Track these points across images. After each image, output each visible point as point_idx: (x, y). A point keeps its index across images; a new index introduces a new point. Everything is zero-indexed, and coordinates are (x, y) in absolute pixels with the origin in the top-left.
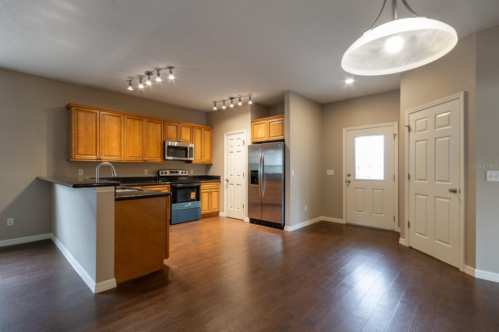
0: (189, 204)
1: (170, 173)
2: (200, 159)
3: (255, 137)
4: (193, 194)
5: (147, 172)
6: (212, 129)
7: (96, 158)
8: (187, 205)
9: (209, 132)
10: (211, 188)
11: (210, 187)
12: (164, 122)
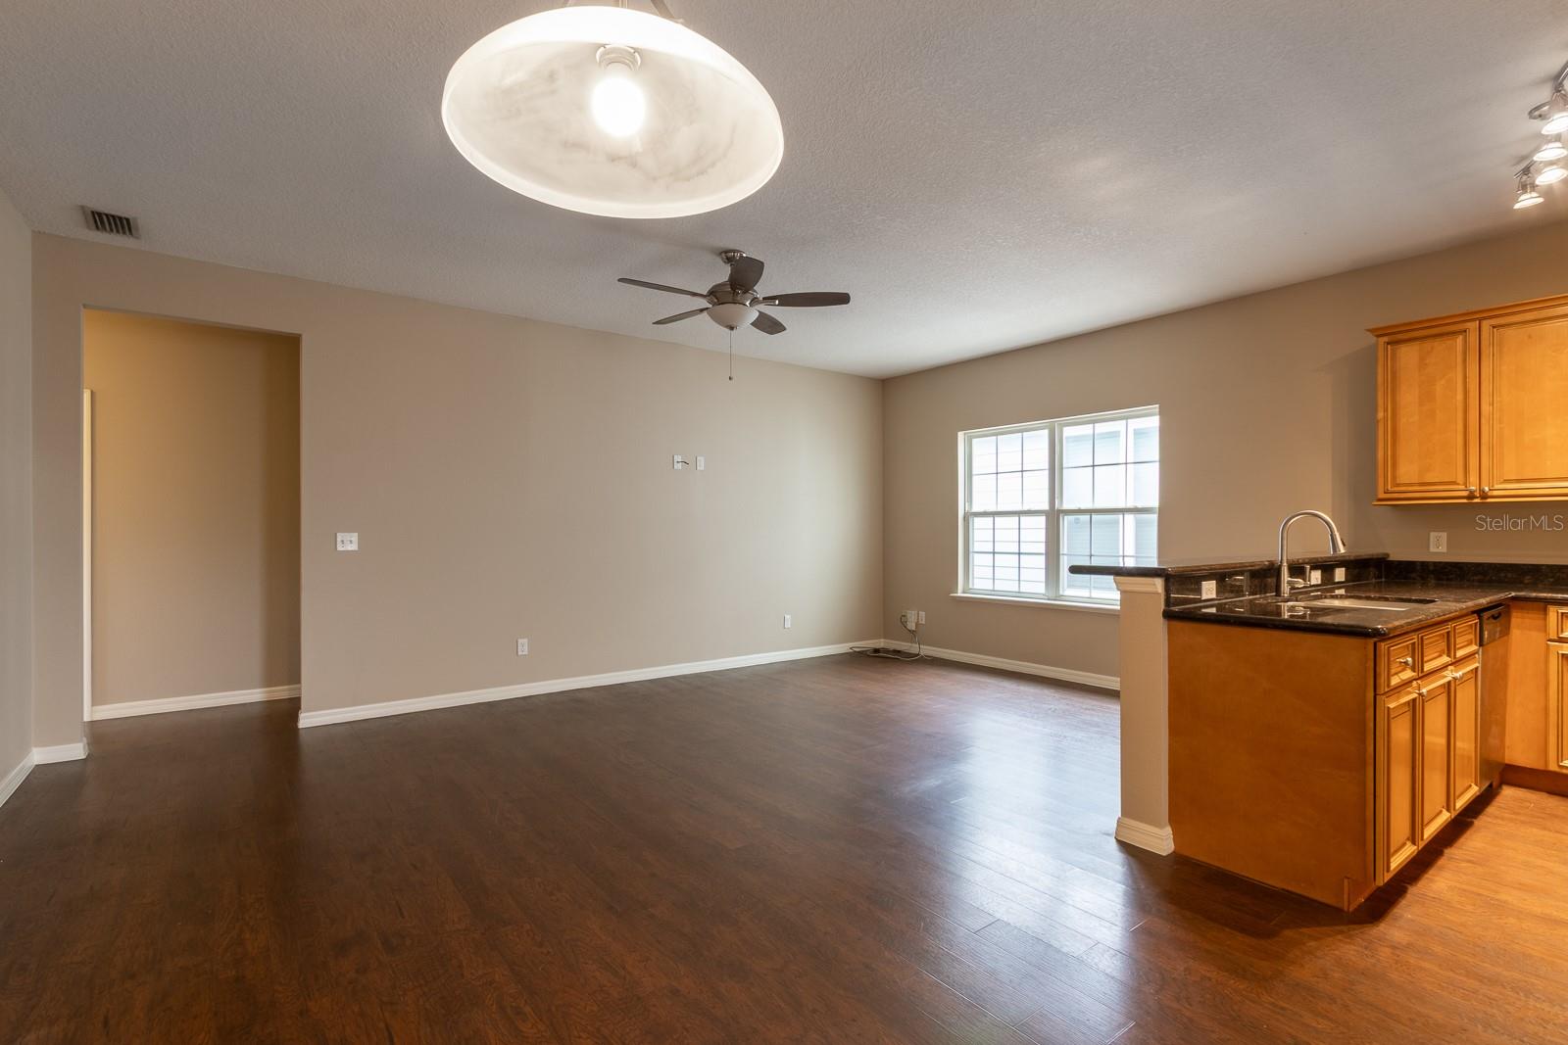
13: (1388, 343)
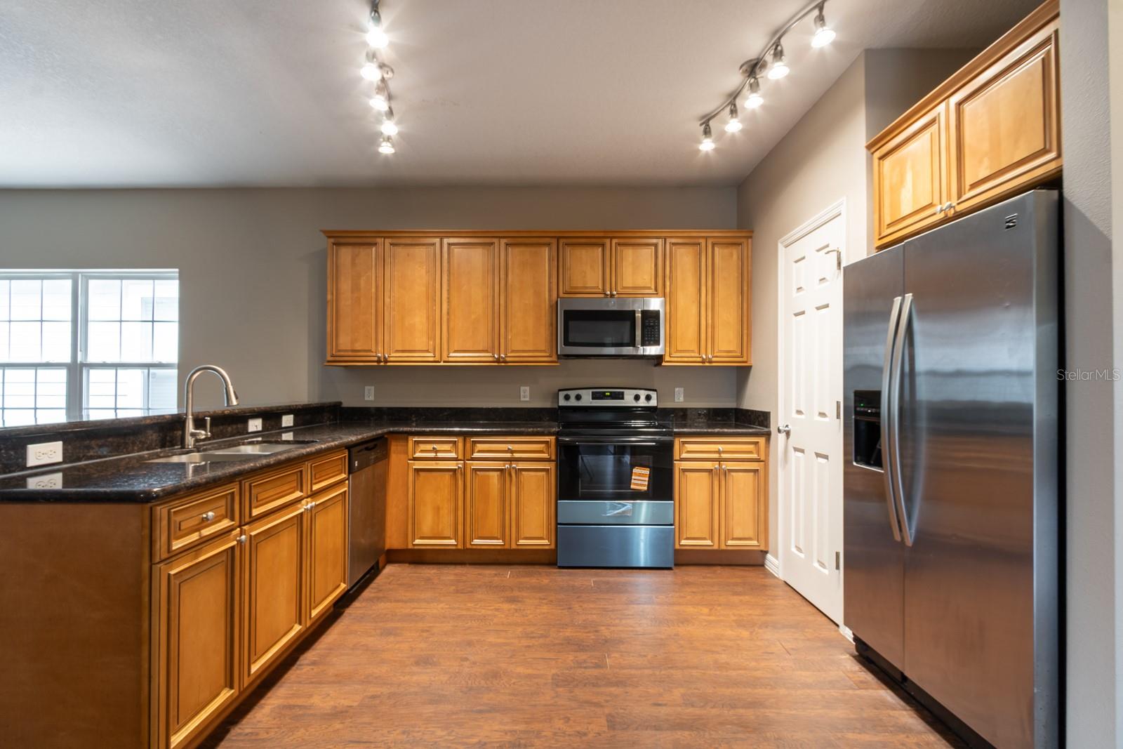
0: (624, 505)
1: (593, 399)
2: (693, 351)
3: (887, 220)
4: (640, 475)
5: (528, 393)
6: (751, 237)
7: (376, 359)
8: (615, 508)
9: (735, 252)
10: (724, 456)
11: (719, 452)
12: (558, 238)
13: (334, 244)
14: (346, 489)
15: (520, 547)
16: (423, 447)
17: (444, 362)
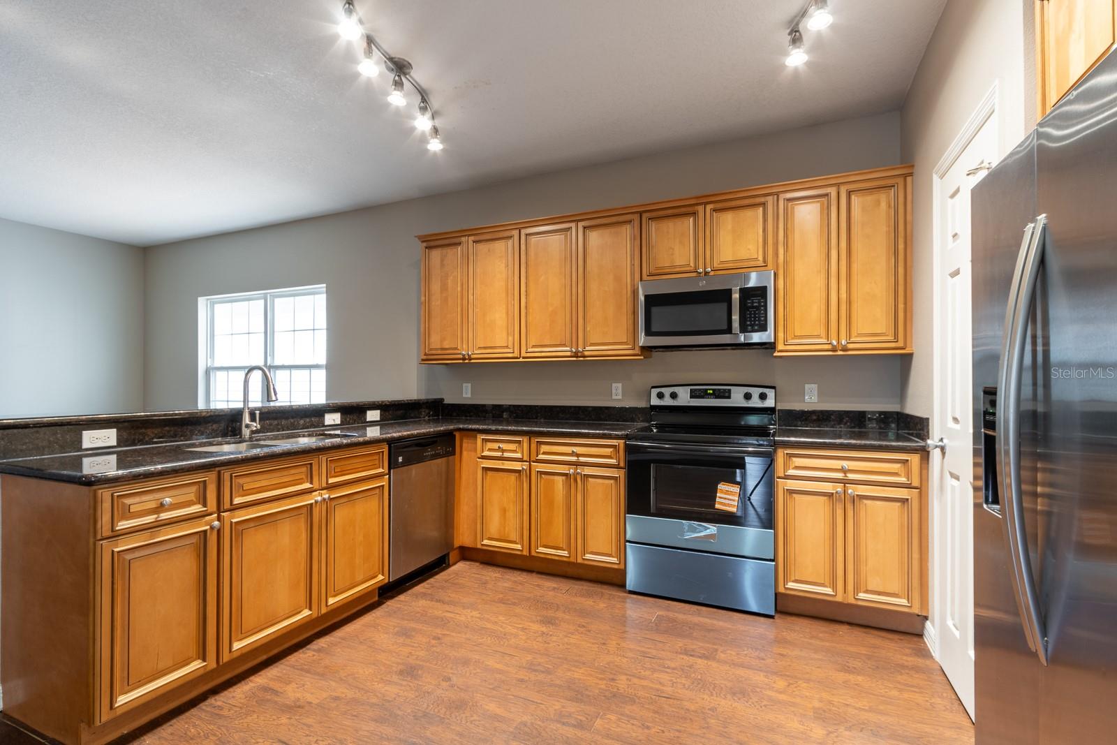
0: (707, 528)
1: (691, 397)
4: (727, 492)
5: (620, 391)
6: (906, 174)
7: (461, 356)
8: (694, 530)
10: (851, 476)
11: (843, 470)
12: (641, 214)
14: (384, 483)
15: (586, 562)
16: (490, 445)
17: (524, 358)
